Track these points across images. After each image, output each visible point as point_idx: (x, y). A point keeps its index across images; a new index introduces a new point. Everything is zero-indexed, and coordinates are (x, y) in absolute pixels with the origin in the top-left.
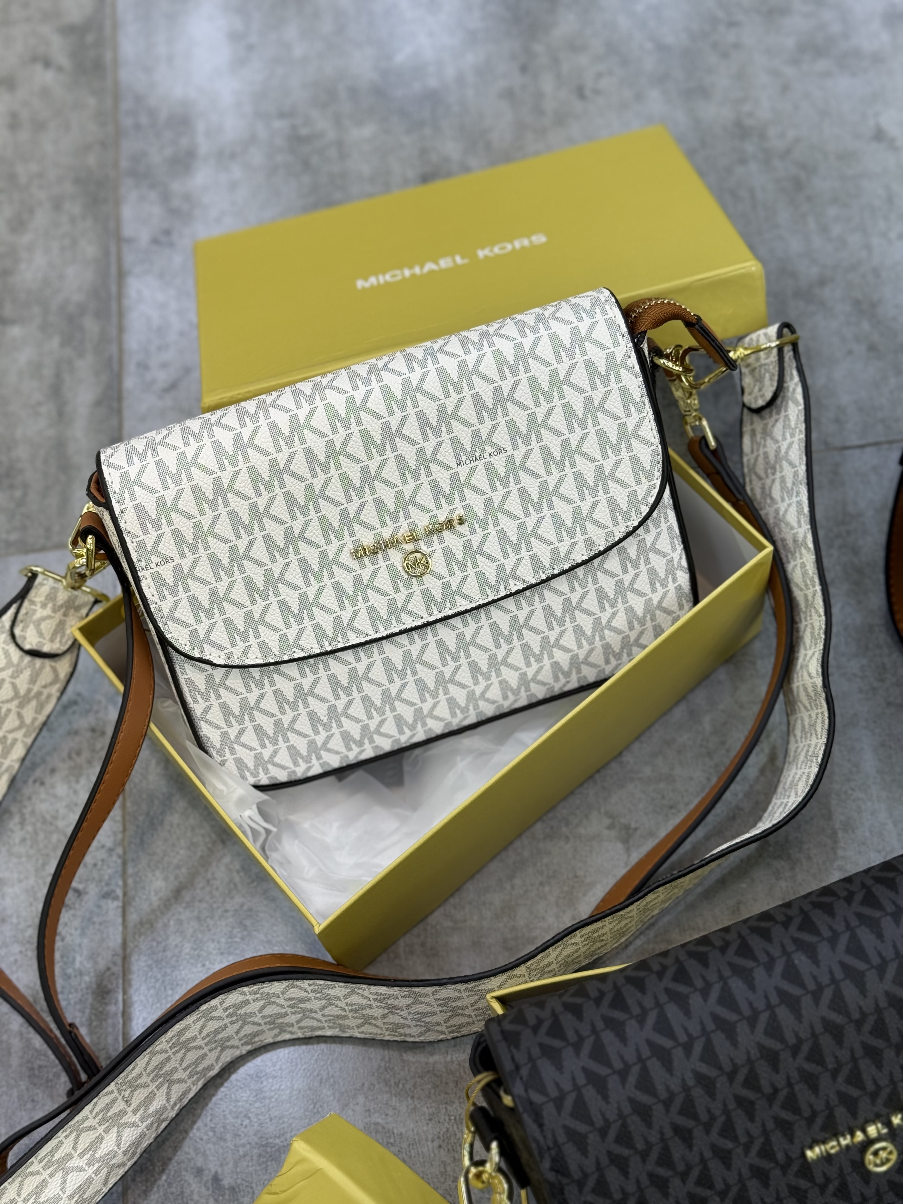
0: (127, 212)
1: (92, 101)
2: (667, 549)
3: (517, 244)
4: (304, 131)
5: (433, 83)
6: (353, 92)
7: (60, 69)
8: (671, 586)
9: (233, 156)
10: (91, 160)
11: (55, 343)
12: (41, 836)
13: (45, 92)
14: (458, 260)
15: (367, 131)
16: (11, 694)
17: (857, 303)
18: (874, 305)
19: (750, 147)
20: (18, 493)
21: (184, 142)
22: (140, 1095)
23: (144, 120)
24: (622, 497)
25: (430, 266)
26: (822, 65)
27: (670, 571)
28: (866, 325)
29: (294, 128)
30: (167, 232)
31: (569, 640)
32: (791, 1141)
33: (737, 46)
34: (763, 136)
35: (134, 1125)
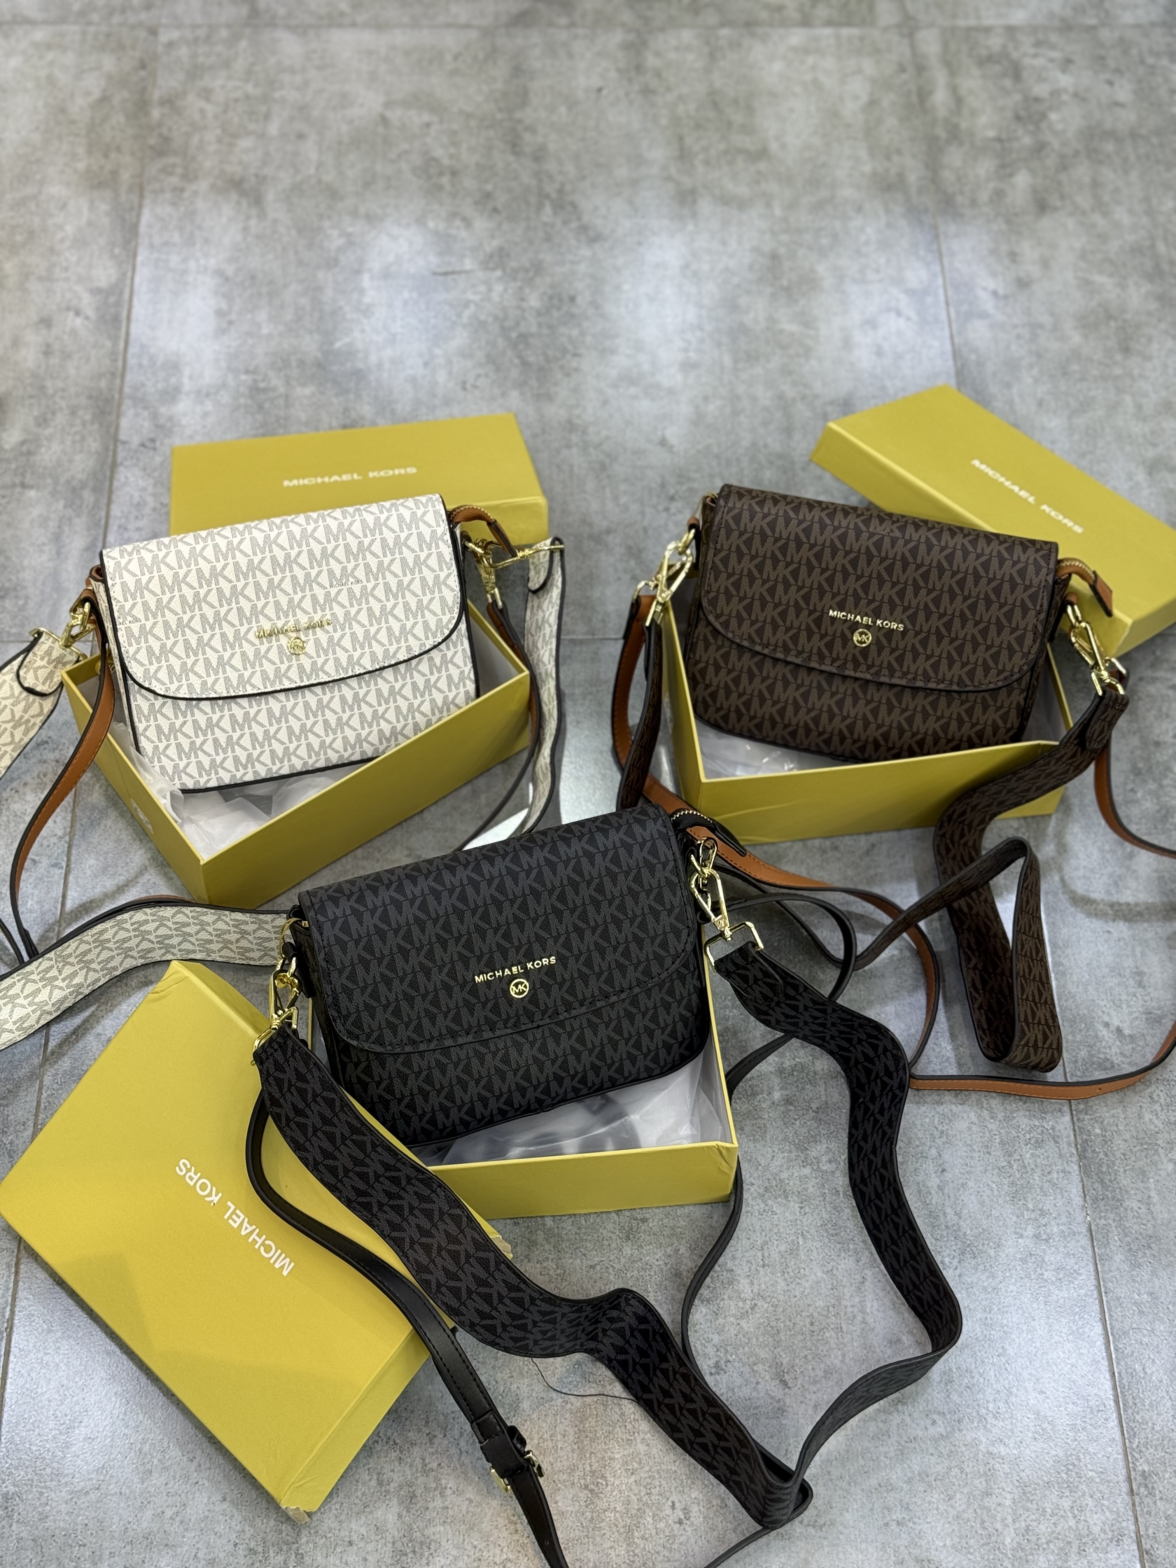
0: (124, 423)
1: (108, 344)
2: (461, 664)
3: (397, 472)
4: (262, 385)
5: (360, 365)
6: (302, 363)
7: (87, 318)
8: (462, 690)
9: (208, 395)
10: (103, 384)
11: (61, 504)
12: (12, 824)
13: (74, 332)
14: (356, 476)
15: (308, 391)
16: (9, 717)
17: (629, 548)
18: (640, 551)
19: (575, 438)
20: (21, 602)
21: (173, 380)
22: (68, 970)
23: (145, 362)
24: (432, 622)
25: (335, 478)
26: (632, 390)
27: (462, 678)
28: (632, 563)
29: (255, 381)
30: (153, 440)
31: (391, 715)
32: (467, 969)
33: (576, 370)
34: (584, 432)
35: (61, 988)
